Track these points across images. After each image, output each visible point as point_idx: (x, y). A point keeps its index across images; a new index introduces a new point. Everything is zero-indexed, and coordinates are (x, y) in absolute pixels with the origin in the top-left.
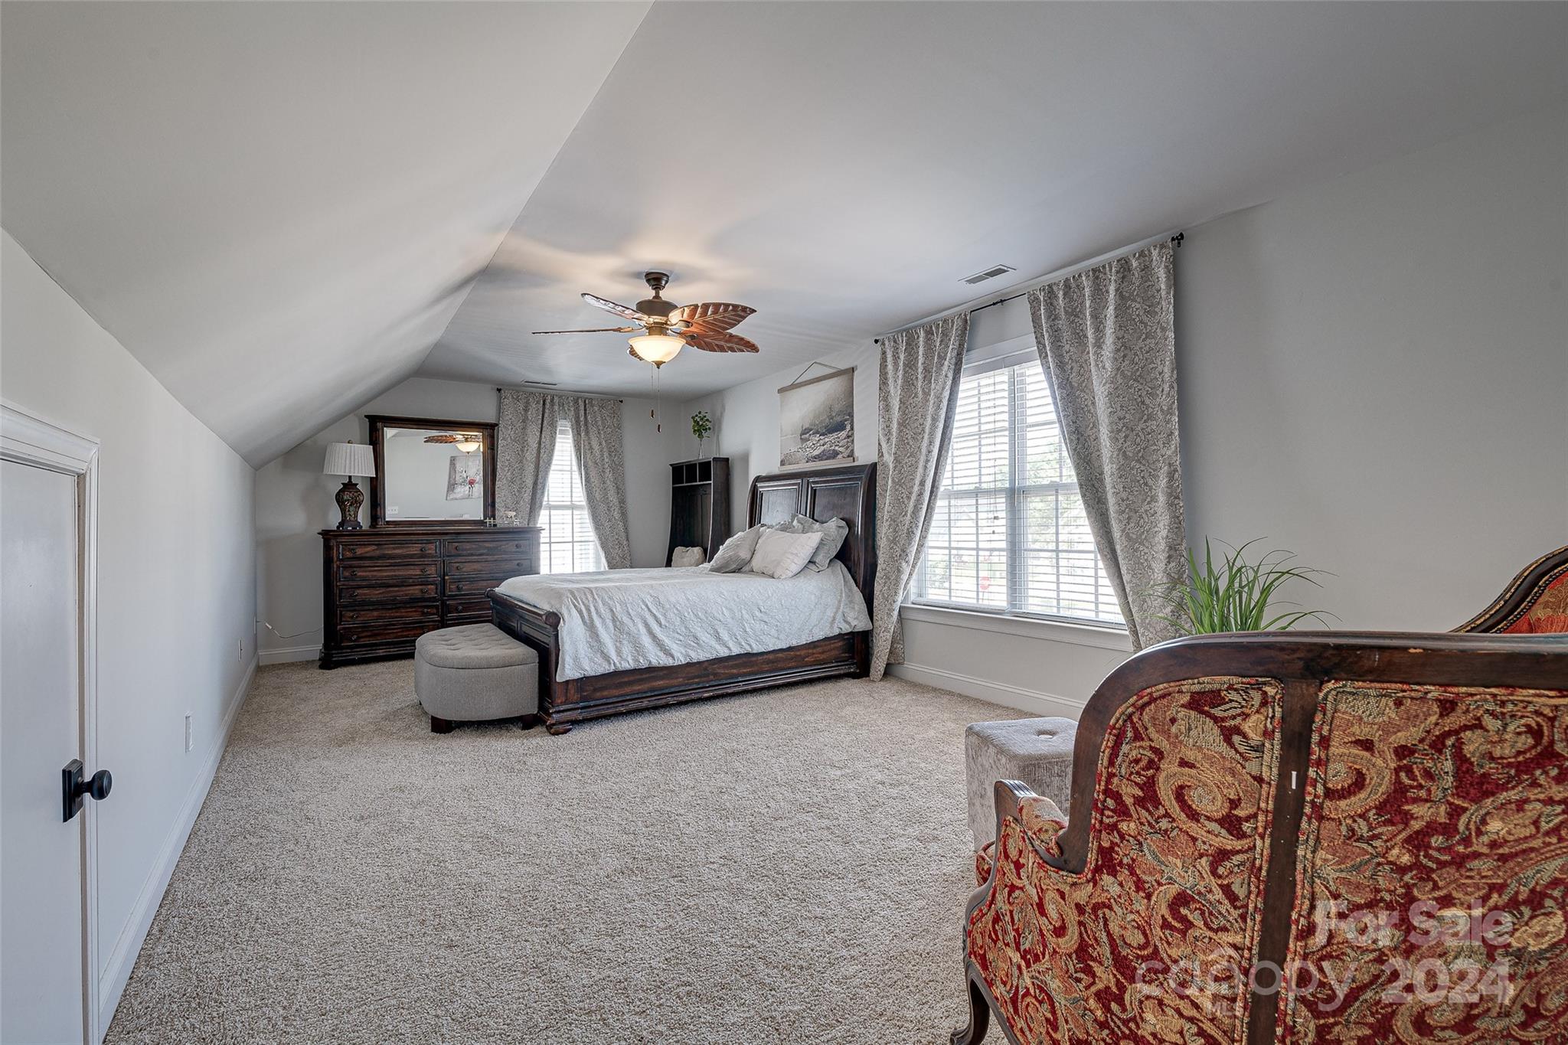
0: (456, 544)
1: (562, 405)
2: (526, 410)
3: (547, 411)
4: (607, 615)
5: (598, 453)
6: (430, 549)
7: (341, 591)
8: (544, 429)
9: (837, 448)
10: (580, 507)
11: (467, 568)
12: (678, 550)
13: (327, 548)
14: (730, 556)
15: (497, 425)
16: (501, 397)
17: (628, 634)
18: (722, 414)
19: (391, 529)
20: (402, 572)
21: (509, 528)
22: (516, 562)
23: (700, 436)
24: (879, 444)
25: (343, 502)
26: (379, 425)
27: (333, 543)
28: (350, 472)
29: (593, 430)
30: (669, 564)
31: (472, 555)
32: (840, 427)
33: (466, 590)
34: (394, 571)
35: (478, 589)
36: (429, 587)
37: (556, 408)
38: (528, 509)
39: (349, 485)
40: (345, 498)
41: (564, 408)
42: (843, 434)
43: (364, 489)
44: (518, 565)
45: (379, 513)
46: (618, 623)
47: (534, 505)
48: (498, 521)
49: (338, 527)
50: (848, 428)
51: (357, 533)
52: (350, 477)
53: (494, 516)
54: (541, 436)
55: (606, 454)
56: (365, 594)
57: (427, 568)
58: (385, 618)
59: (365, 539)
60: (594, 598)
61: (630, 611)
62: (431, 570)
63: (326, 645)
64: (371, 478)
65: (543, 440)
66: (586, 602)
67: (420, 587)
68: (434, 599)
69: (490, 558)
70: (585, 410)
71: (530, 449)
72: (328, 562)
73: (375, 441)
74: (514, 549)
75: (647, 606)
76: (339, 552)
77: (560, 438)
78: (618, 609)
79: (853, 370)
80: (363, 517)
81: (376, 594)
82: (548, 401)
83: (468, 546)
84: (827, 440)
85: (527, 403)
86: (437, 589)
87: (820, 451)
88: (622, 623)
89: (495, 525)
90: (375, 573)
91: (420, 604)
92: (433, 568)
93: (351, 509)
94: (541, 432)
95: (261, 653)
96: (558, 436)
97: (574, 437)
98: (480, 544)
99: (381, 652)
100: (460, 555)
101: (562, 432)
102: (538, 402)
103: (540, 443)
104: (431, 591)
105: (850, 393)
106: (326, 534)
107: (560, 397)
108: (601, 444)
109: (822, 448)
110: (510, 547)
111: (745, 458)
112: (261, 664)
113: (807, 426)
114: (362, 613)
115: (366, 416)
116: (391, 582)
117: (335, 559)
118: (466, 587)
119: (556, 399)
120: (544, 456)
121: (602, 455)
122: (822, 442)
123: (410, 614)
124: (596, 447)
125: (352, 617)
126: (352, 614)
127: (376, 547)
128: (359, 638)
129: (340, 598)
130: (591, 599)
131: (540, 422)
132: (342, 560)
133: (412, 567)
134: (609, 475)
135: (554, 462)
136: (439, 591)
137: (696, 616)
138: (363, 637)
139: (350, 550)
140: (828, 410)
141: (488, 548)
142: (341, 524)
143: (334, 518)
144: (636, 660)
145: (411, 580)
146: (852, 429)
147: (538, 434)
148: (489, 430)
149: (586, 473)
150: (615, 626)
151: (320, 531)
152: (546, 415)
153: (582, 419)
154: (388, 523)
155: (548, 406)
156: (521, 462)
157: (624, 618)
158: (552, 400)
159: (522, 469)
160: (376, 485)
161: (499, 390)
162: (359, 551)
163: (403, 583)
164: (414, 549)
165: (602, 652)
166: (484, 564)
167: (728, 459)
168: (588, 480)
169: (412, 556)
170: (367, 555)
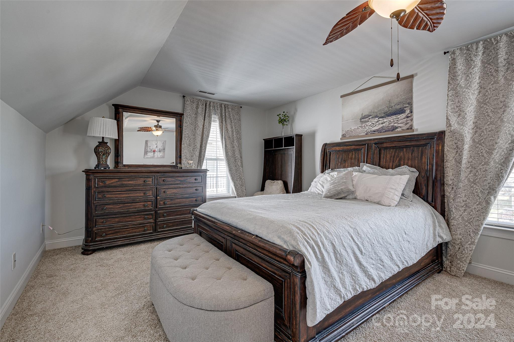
0: (164, 178)
1: (214, 107)
2: (197, 108)
3: (207, 109)
4: (330, 249)
5: (230, 133)
6: (149, 181)
7: (96, 207)
8: (206, 119)
9: (395, 125)
10: (221, 160)
11: (169, 192)
12: (268, 182)
13: (88, 180)
14: (342, 189)
15: (183, 114)
16: (185, 101)
17: (347, 265)
18: (295, 113)
19: (127, 169)
20: (133, 195)
21: (189, 170)
22: (195, 188)
23: (283, 125)
24: (447, 119)
25: (99, 153)
26: (120, 110)
27: (92, 177)
28: (103, 134)
29: (228, 121)
30: (263, 189)
31: (172, 184)
32: (402, 111)
33: (168, 204)
34: (128, 194)
35: (175, 204)
36: (148, 203)
37: (211, 108)
38: (198, 160)
39: (103, 143)
40: (100, 150)
41: (215, 108)
42: (403, 116)
43: (111, 145)
44: (196, 190)
45: (119, 160)
46: (338, 255)
47: (201, 158)
48: (183, 166)
49: (95, 168)
50: (408, 111)
51: (106, 171)
52: (103, 138)
53: (180, 163)
54: (204, 122)
55: (235, 133)
56: (111, 208)
57: (147, 192)
58: (122, 222)
59: (111, 175)
60: (318, 233)
61: (344, 243)
62: (150, 193)
63: (86, 240)
64: (116, 140)
65: (205, 124)
66: (314, 237)
67: (143, 203)
68: (151, 210)
69: (181, 186)
70: (225, 110)
71: (199, 129)
72: (88, 189)
73: (118, 118)
74: (194, 181)
75: (352, 237)
76: (95, 183)
77: (213, 124)
78: (337, 244)
79: (412, 76)
80: (110, 162)
81: (117, 208)
82: (208, 104)
83: (170, 179)
84: (385, 120)
85: (198, 105)
86: (152, 204)
87: (379, 127)
88: (341, 255)
89: (181, 168)
90: (117, 196)
91: (143, 213)
92: (151, 192)
93: (104, 157)
94: (204, 120)
95: (47, 242)
96: (212, 123)
97: (219, 123)
98: (177, 178)
99: (119, 243)
100: (165, 185)
101: (214, 121)
102: (203, 105)
103: (204, 126)
104: (150, 206)
105: (411, 91)
106: (87, 172)
107: (214, 103)
108: (232, 128)
109: (382, 125)
110: (192, 180)
111: (313, 135)
112: (47, 249)
113: (366, 113)
114: (109, 219)
115: (113, 105)
116: (126, 200)
117: (93, 186)
118: (168, 202)
119: (212, 104)
120: (205, 132)
121: (233, 133)
122: (380, 122)
123: (137, 219)
124: (230, 129)
125: (103, 222)
126: (102, 221)
127: (117, 180)
128: (106, 235)
129: (96, 210)
130: (316, 234)
131: (204, 115)
132: (97, 187)
133: (139, 192)
134: (236, 143)
135: (210, 136)
136: (153, 205)
137: (378, 242)
138: (108, 234)
139: (102, 182)
140: (388, 103)
141: (180, 180)
142: (97, 166)
143: (93, 163)
144: (355, 289)
145: (138, 199)
146: (411, 112)
147: (203, 121)
148: (179, 117)
149: (225, 142)
150: (336, 258)
151: (84, 170)
152: (207, 111)
153: (224, 114)
154: (125, 166)
155: (208, 107)
156: (194, 135)
157: (342, 250)
158: (210, 105)
159: (195, 139)
160: (118, 143)
161: (184, 96)
162: (108, 182)
163: (134, 201)
164: (140, 181)
165: (335, 286)
166: (178, 190)
167: (302, 135)
168: (226, 146)
169: (139, 185)
170: (113, 184)
